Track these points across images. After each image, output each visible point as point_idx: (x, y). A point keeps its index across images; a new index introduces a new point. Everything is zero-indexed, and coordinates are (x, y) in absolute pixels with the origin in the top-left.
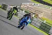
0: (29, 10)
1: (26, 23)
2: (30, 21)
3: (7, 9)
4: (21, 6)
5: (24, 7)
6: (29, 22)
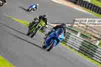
0: (90, 32)
2: (64, 38)
5: (79, 26)
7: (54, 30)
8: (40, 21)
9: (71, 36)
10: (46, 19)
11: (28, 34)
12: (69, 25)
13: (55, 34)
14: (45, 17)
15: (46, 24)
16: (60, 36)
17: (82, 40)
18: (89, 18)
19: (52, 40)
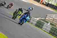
1: (25, 20)
3: (31, 21)
4: (46, 18)
5: (49, 19)
6: (27, 19)
7: (24, 15)
8: (19, 11)
10: (22, 10)
12: (44, 18)
13: (25, 17)
14: (22, 9)
15: (22, 13)
16: (27, 18)
17: (51, 26)
18: (55, 14)
19: (23, 20)
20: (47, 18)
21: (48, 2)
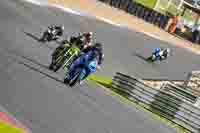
1: (84, 71)
8: (71, 45)
9: (183, 105)
11: (51, 68)
19: (78, 70)
20: (190, 84)
21: (196, 25)
